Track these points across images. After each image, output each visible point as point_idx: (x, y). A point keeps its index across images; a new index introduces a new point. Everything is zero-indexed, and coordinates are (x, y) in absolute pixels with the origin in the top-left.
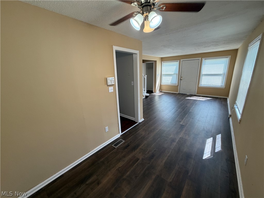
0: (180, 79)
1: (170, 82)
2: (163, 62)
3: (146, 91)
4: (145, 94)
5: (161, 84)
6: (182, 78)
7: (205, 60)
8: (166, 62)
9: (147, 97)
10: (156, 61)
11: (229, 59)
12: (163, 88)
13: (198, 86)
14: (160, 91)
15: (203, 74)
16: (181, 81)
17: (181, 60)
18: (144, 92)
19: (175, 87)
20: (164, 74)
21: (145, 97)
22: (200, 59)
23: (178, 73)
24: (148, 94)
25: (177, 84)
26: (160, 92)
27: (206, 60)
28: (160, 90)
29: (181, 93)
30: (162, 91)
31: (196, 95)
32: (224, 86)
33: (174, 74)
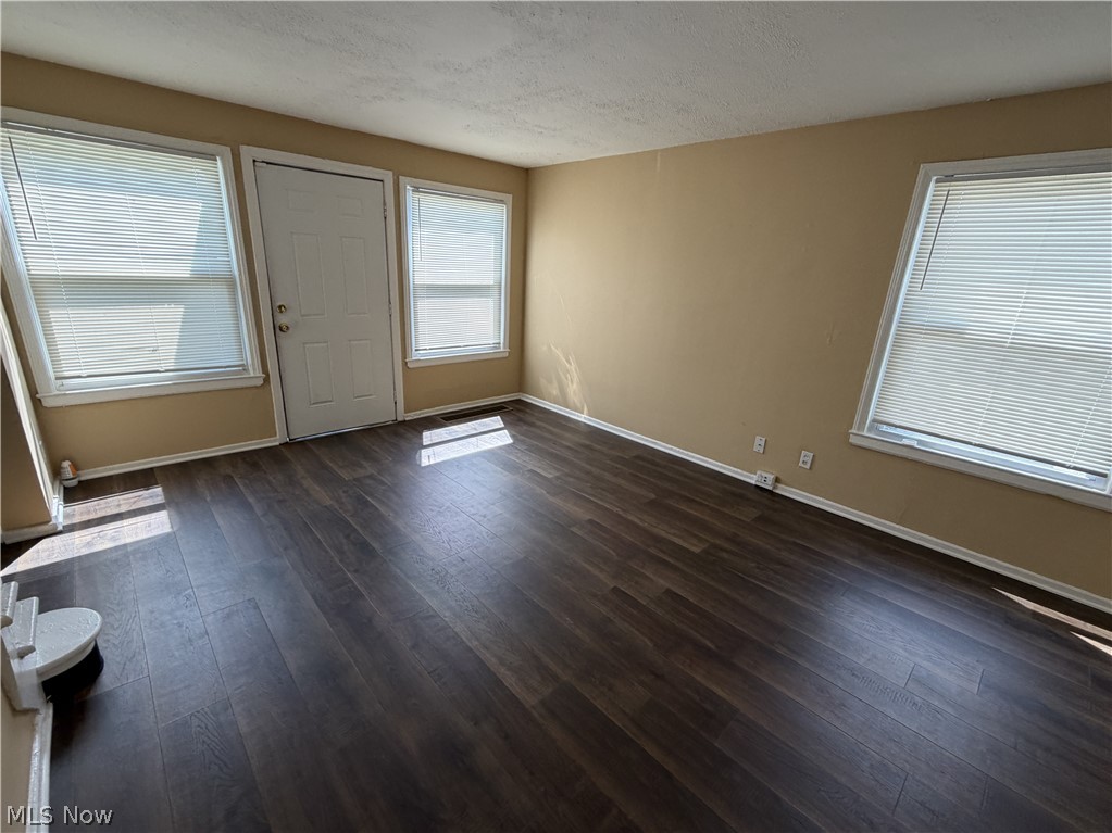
0: (272, 321)
7: (416, 195)
11: (507, 212)
13: (405, 364)
14: (59, 488)
15: (417, 281)
16: (283, 338)
17: (248, 151)
22: (387, 175)
25: (255, 372)
27: (421, 195)
29: (299, 433)
30: (83, 478)
31: (400, 419)
32: (505, 347)
33: (200, 279)
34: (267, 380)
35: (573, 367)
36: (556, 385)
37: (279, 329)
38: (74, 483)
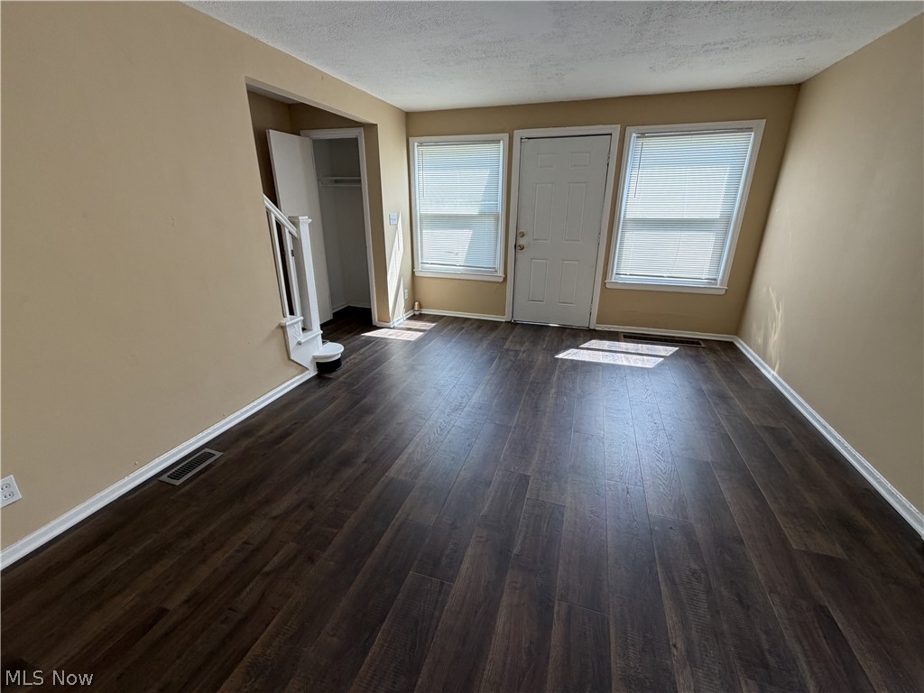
0: (515, 243)
1: (461, 259)
2: (415, 142)
3: (317, 330)
4: (316, 348)
5: (413, 273)
6: (522, 242)
7: (641, 141)
8: (436, 144)
9: (326, 369)
10: (375, 126)
11: (755, 138)
12: (429, 293)
13: (604, 284)
14: (410, 313)
15: (629, 216)
16: (521, 255)
17: (518, 134)
18: (302, 337)
19: (492, 290)
20: (428, 216)
21: (312, 373)
22: (616, 129)
23: (500, 209)
24: (334, 350)
25: (501, 273)
26: (413, 318)
27: (646, 140)
28: (413, 308)
29: (520, 318)
30: (423, 312)
31: (592, 327)
32: (721, 284)
33: (482, 215)
34: (505, 279)
35: (780, 315)
36: (762, 332)
37: (518, 247)
38: (417, 313)
